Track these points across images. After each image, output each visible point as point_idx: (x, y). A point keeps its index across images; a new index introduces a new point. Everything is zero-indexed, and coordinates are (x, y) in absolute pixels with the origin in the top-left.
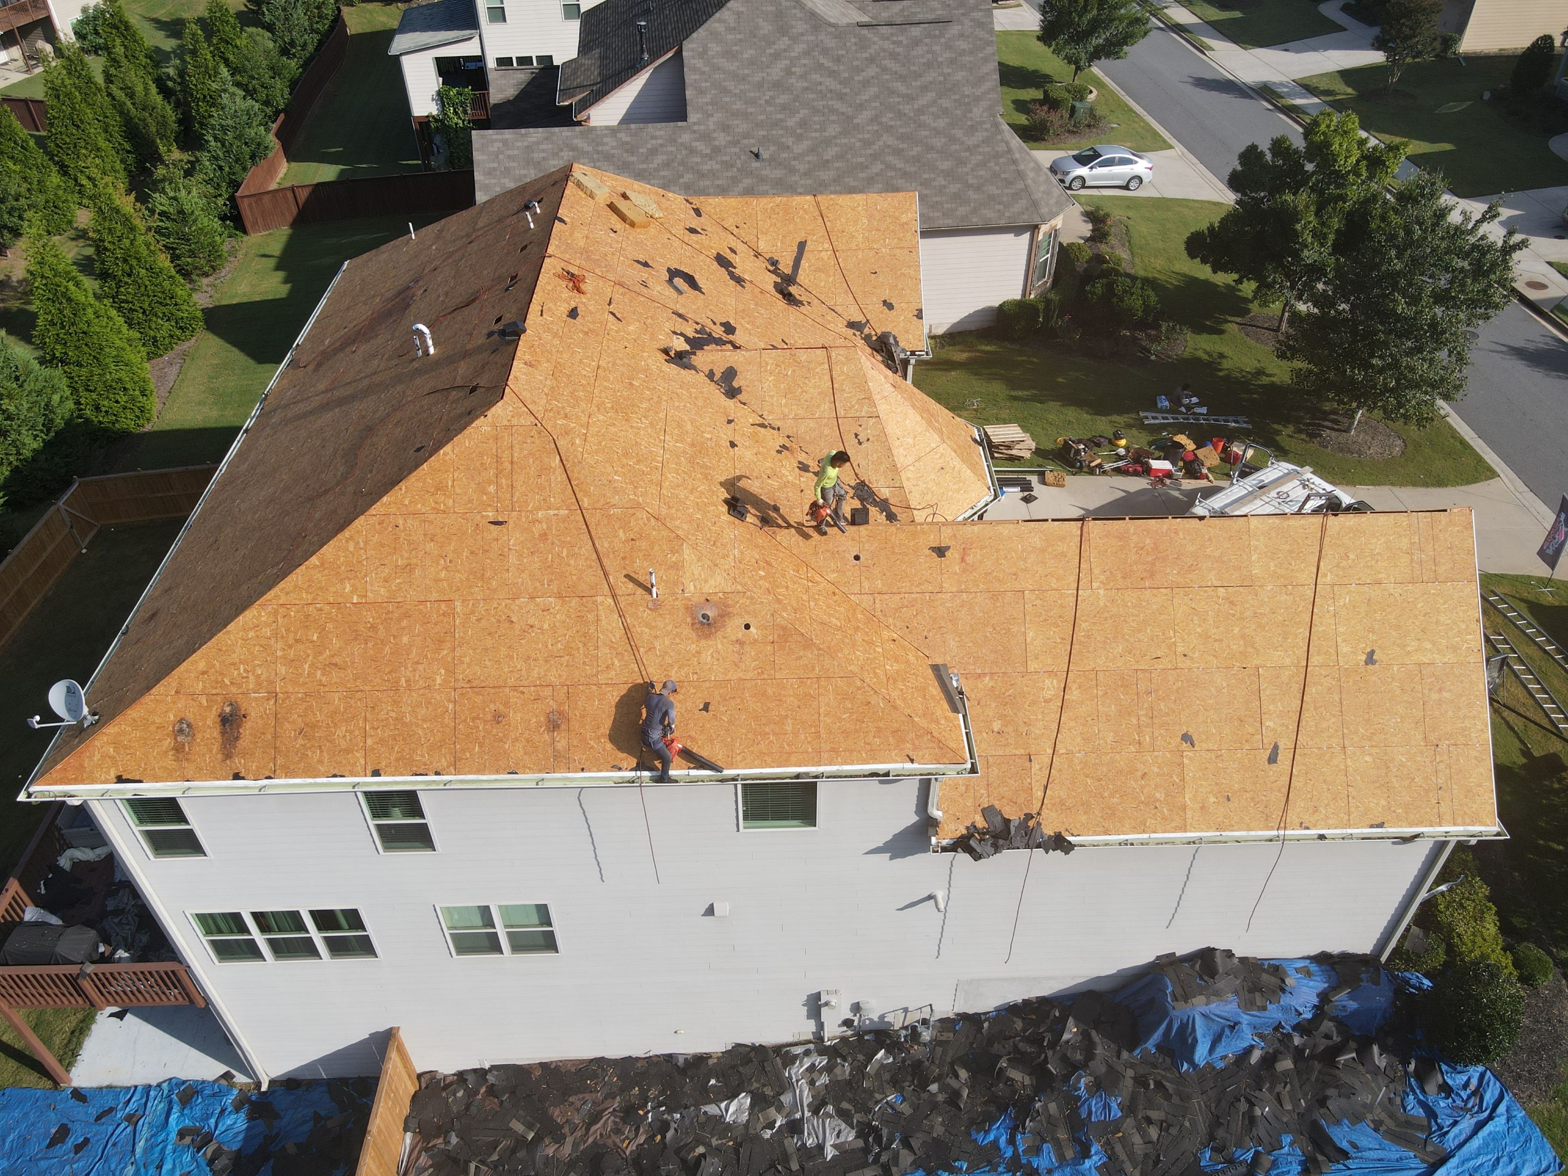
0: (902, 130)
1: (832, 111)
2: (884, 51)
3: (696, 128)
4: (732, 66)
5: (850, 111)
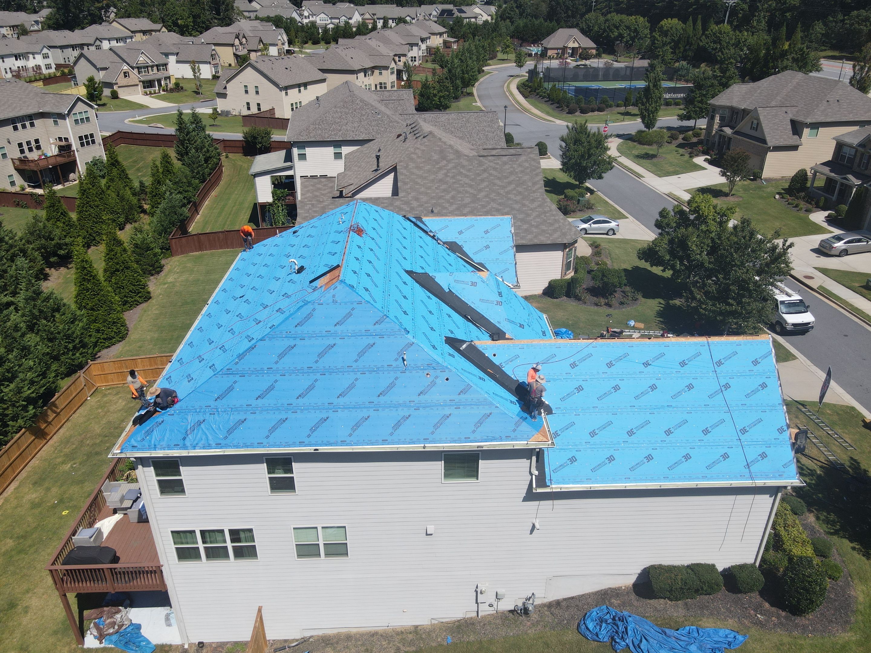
0: (500, 201)
1: (467, 192)
2: (491, 167)
3: (403, 199)
4: (420, 173)
5: (475, 192)
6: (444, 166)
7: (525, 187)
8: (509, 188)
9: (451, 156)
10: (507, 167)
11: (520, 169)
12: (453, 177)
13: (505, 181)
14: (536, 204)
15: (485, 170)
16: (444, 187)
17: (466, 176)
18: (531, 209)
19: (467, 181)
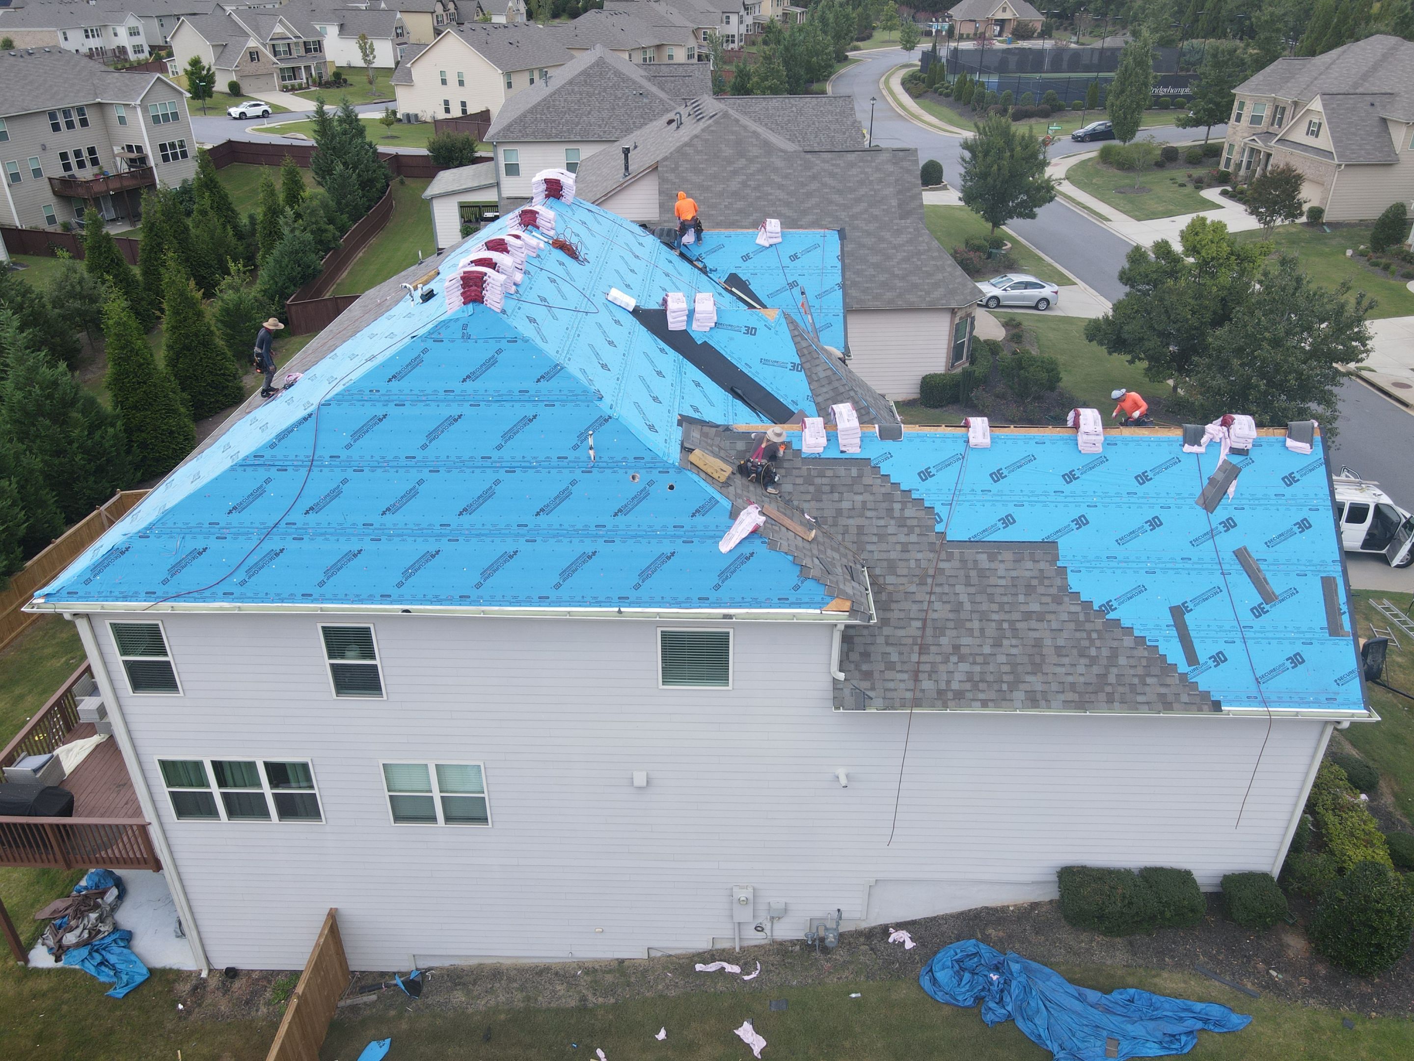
2: (825, 171)
4: (699, 179)
6: (742, 168)
7: (885, 207)
8: (857, 210)
9: (755, 151)
10: (854, 171)
11: (878, 175)
12: (756, 188)
13: (849, 196)
14: (904, 237)
15: (814, 177)
16: (740, 205)
17: (781, 187)
18: (895, 247)
19: (782, 195)
